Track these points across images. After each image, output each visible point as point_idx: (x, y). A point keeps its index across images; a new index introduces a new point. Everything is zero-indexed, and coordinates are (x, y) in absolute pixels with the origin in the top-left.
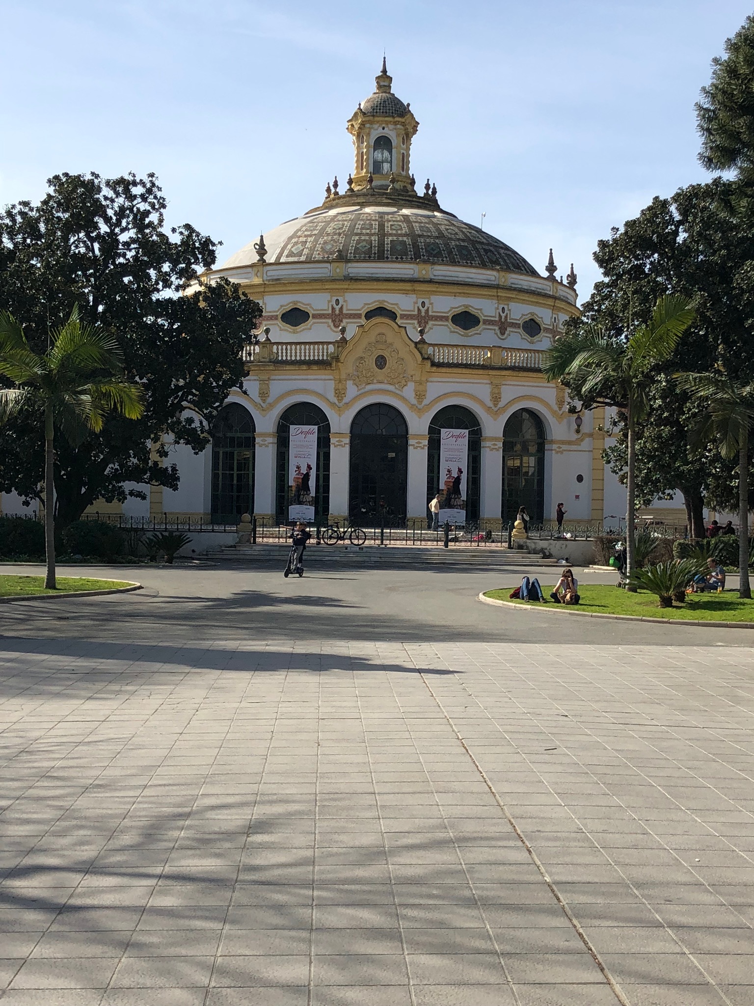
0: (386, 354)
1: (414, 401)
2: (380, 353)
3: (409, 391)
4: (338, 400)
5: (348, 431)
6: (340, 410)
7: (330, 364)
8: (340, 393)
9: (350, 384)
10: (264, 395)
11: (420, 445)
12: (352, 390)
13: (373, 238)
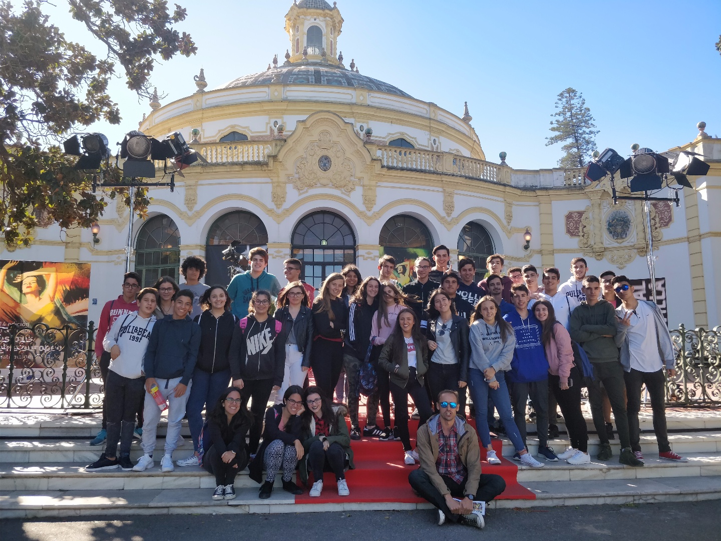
0: (330, 154)
1: (362, 208)
2: (325, 153)
3: (356, 197)
4: (276, 205)
5: (289, 241)
6: (279, 218)
7: (266, 164)
8: (278, 198)
9: (290, 188)
10: (190, 201)
11: (370, 256)
12: (292, 195)
13: (310, 77)
